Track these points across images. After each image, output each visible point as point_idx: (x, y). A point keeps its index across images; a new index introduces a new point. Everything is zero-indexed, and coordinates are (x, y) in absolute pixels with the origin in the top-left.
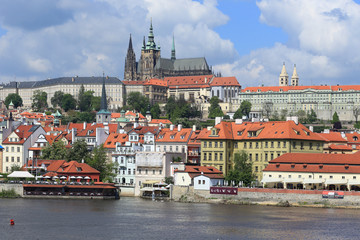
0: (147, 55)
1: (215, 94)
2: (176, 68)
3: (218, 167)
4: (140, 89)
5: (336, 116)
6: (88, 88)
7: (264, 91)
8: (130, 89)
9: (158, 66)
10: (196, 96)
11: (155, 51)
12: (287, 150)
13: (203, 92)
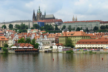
0: (38, 14)
1: (56, 24)
2: (46, 17)
3: (63, 44)
4: (37, 23)
5: (87, 29)
6: (24, 23)
7: (68, 22)
8: (35, 23)
9: (41, 17)
10: (51, 24)
11: (40, 13)
12: (81, 38)
13: (53, 23)
